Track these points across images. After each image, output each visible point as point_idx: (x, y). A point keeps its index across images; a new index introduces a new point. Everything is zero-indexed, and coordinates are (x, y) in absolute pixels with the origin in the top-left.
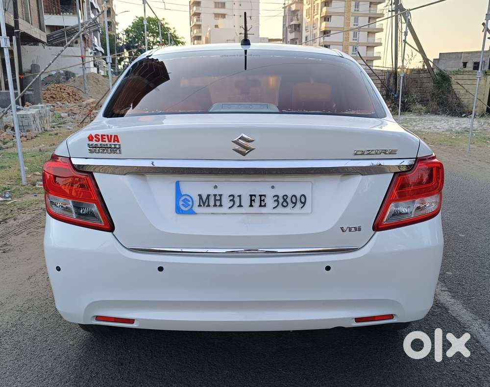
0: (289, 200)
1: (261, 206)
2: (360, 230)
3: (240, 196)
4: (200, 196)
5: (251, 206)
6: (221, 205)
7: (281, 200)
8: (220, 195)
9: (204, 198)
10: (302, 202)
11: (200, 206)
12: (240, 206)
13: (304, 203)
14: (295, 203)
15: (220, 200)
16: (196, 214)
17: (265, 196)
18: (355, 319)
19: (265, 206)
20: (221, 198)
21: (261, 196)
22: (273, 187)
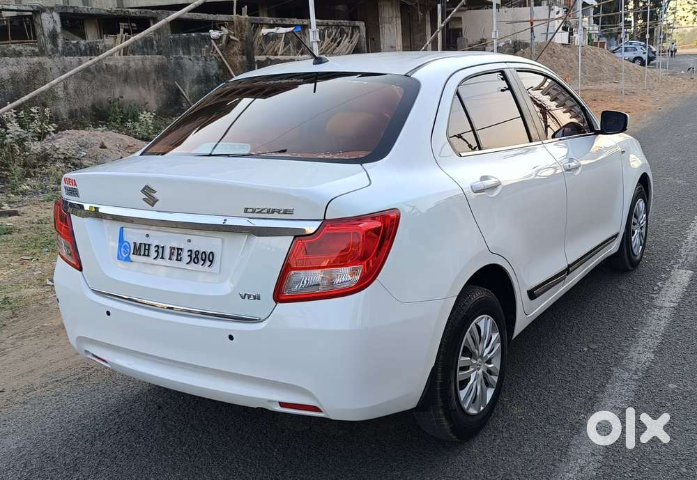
0: (199, 257)
1: (177, 260)
2: (259, 299)
3: (163, 247)
4: (135, 243)
5: (170, 259)
6: (148, 256)
7: (194, 256)
8: (149, 245)
9: (138, 246)
10: (210, 261)
11: (133, 254)
12: (162, 258)
13: (211, 262)
14: (204, 261)
15: (149, 250)
16: (132, 261)
17: (181, 249)
18: (279, 403)
19: (180, 260)
20: (149, 248)
21: (178, 249)
22: (189, 241)
